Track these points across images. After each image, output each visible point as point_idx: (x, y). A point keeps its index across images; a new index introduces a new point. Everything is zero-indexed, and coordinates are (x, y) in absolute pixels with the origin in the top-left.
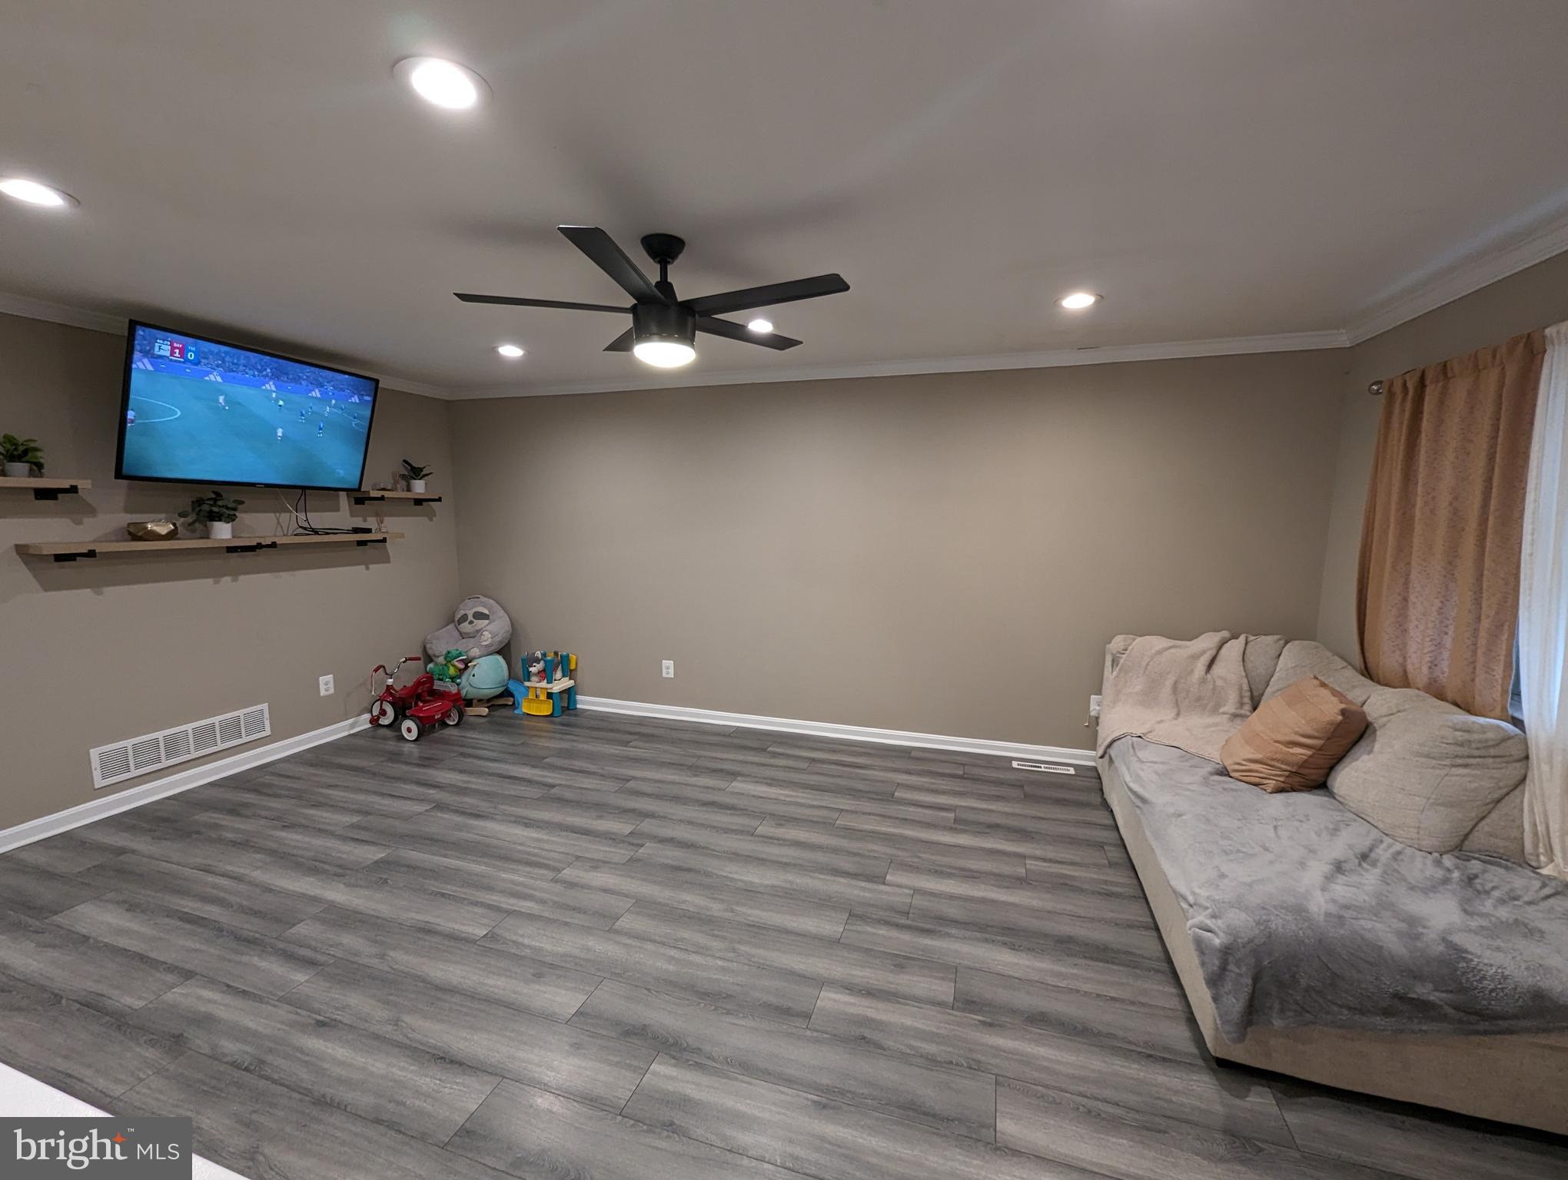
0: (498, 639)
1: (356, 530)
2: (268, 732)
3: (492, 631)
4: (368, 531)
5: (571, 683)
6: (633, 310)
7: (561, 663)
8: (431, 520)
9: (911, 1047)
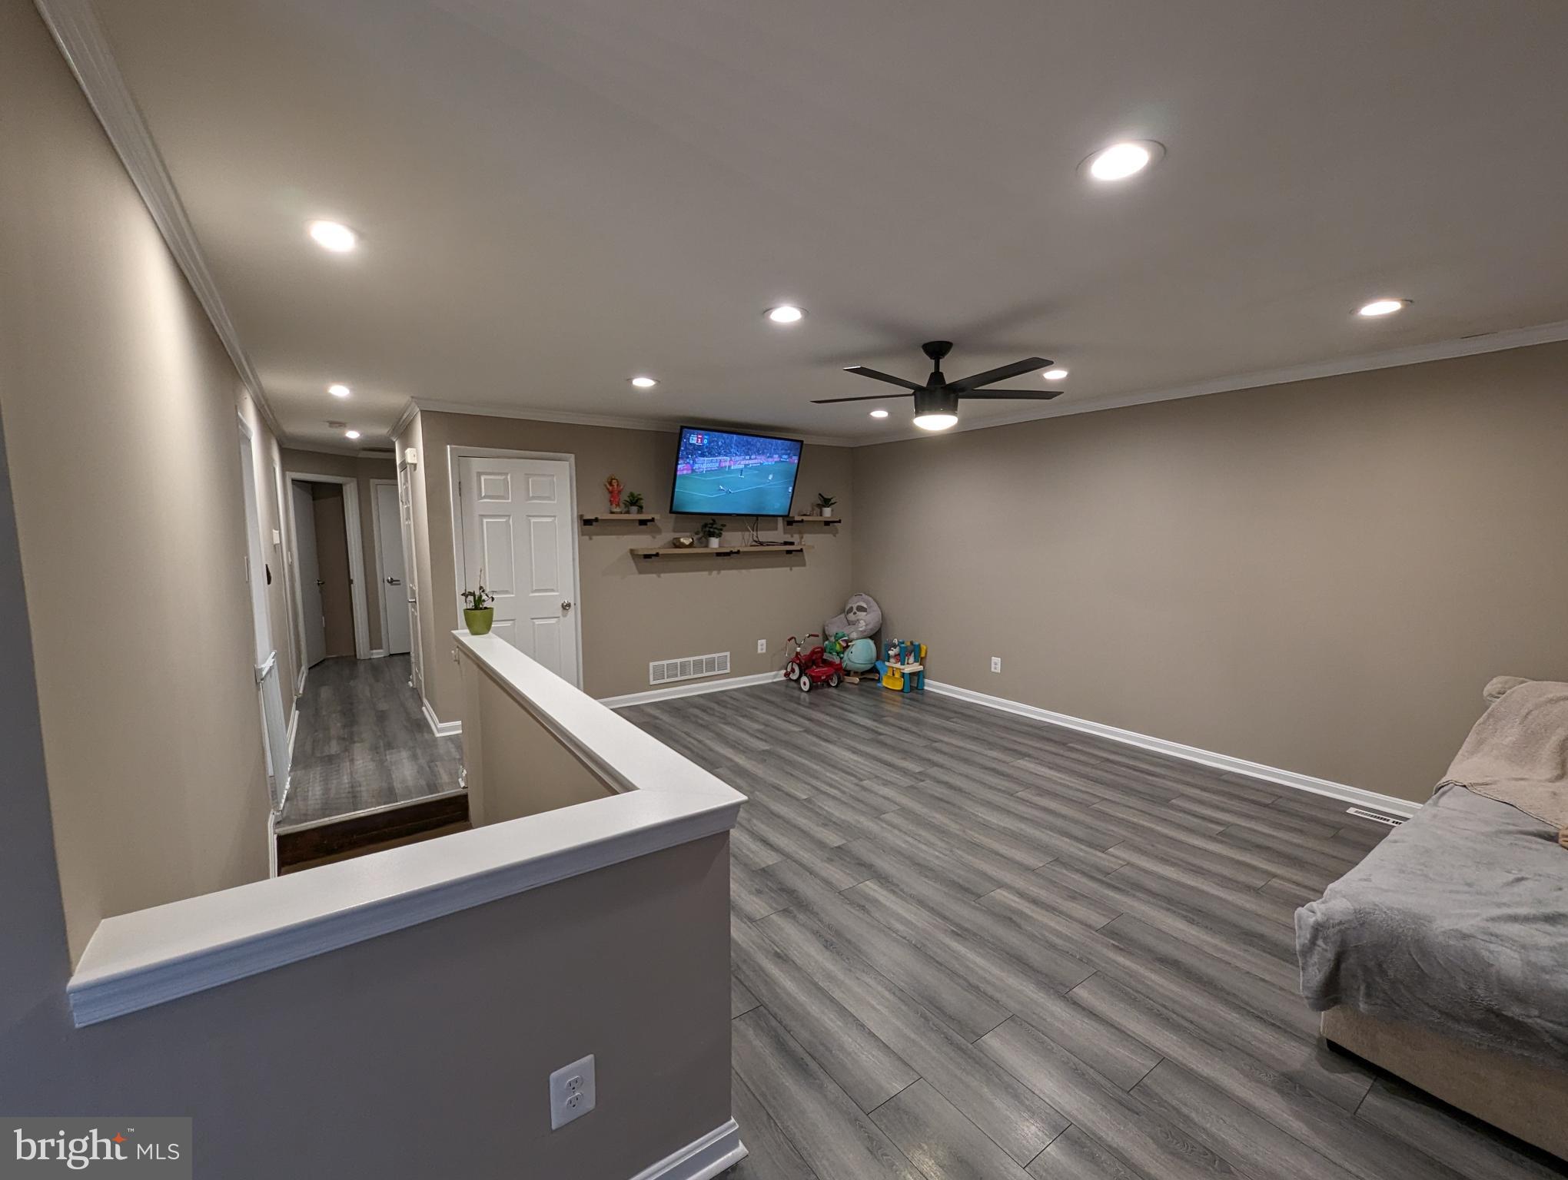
0: (870, 627)
1: (786, 543)
2: (728, 671)
3: (866, 621)
4: (792, 544)
5: (921, 668)
6: (914, 394)
7: (912, 650)
8: (835, 536)
9: (1043, 935)
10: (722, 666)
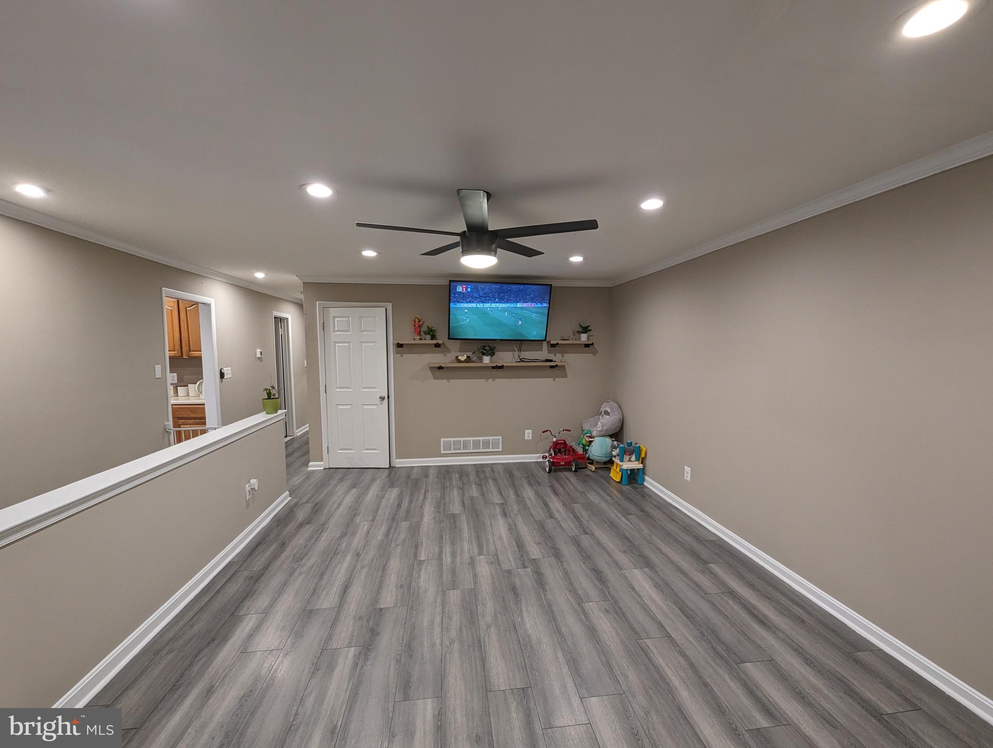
0: (605, 428)
1: (547, 361)
2: (500, 450)
4: (551, 361)
5: (641, 466)
8: (595, 355)
10: (496, 445)
